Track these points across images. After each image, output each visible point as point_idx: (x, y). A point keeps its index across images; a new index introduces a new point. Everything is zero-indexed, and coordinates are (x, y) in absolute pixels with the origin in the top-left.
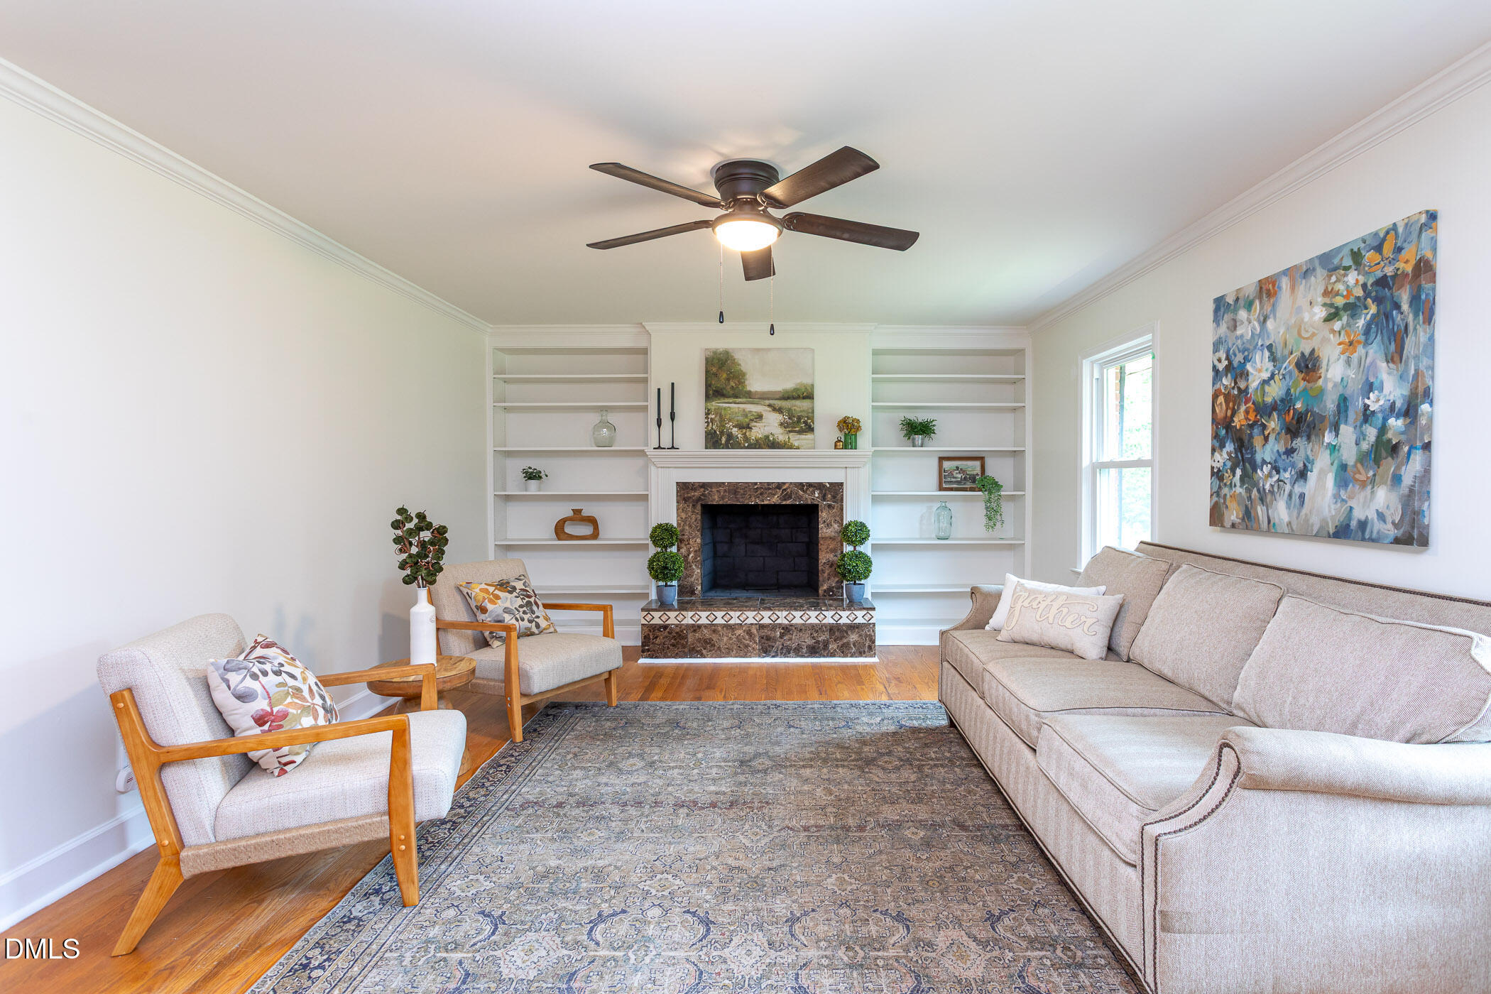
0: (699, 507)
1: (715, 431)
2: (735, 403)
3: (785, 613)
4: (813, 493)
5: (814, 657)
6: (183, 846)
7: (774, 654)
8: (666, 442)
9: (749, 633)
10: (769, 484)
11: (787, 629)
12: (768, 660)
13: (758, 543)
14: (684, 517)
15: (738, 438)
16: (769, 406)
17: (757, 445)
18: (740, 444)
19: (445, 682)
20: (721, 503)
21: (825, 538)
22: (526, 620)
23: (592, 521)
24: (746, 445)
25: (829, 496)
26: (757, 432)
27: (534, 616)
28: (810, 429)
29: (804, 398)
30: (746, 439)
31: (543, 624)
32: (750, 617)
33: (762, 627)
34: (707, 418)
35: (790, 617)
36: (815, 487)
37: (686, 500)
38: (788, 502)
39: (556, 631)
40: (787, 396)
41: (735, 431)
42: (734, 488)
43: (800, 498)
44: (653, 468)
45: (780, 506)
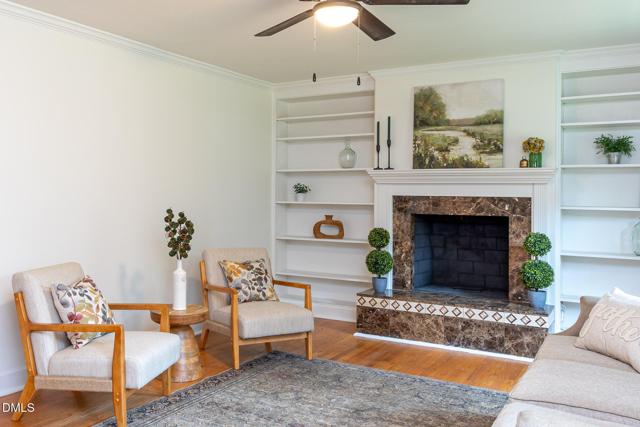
0: (409, 216)
1: (421, 154)
2: (437, 130)
3: (466, 310)
4: (503, 206)
5: (490, 351)
6: (37, 373)
7: (456, 344)
8: (384, 164)
9: (436, 322)
10: (465, 198)
11: (468, 324)
12: (451, 348)
13: (467, 249)
14: (398, 224)
15: (438, 159)
16: (465, 131)
17: (454, 165)
18: (440, 164)
19: (183, 319)
20: (426, 213)
21: (514, 248)
22: (256, 289)
23: (339, 225)
24: (445, 165)
25: (518, 210)
26: (454, 154)
27: (262, 287)
28: (499, 150)
29: (494, 123)
30: (445, 160)
31: (268, 293)
32: (438, 309)
33: (447, 319)
34: (415, 143)
35: (470, 314)
36: (505, 201)
37: (400, 210)
38: (482, 214)
39: (278, 300)
40: (480, 122)
41: (436, 153)
42: (436, 201)
43: (492, 211)
44: (375, 184)
45: (474, 217)
